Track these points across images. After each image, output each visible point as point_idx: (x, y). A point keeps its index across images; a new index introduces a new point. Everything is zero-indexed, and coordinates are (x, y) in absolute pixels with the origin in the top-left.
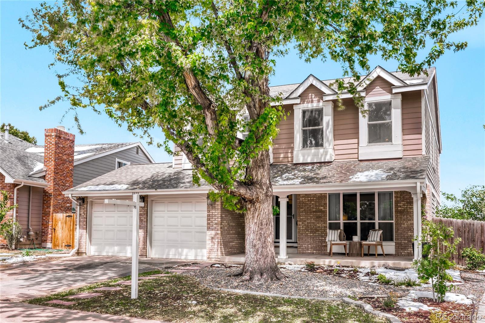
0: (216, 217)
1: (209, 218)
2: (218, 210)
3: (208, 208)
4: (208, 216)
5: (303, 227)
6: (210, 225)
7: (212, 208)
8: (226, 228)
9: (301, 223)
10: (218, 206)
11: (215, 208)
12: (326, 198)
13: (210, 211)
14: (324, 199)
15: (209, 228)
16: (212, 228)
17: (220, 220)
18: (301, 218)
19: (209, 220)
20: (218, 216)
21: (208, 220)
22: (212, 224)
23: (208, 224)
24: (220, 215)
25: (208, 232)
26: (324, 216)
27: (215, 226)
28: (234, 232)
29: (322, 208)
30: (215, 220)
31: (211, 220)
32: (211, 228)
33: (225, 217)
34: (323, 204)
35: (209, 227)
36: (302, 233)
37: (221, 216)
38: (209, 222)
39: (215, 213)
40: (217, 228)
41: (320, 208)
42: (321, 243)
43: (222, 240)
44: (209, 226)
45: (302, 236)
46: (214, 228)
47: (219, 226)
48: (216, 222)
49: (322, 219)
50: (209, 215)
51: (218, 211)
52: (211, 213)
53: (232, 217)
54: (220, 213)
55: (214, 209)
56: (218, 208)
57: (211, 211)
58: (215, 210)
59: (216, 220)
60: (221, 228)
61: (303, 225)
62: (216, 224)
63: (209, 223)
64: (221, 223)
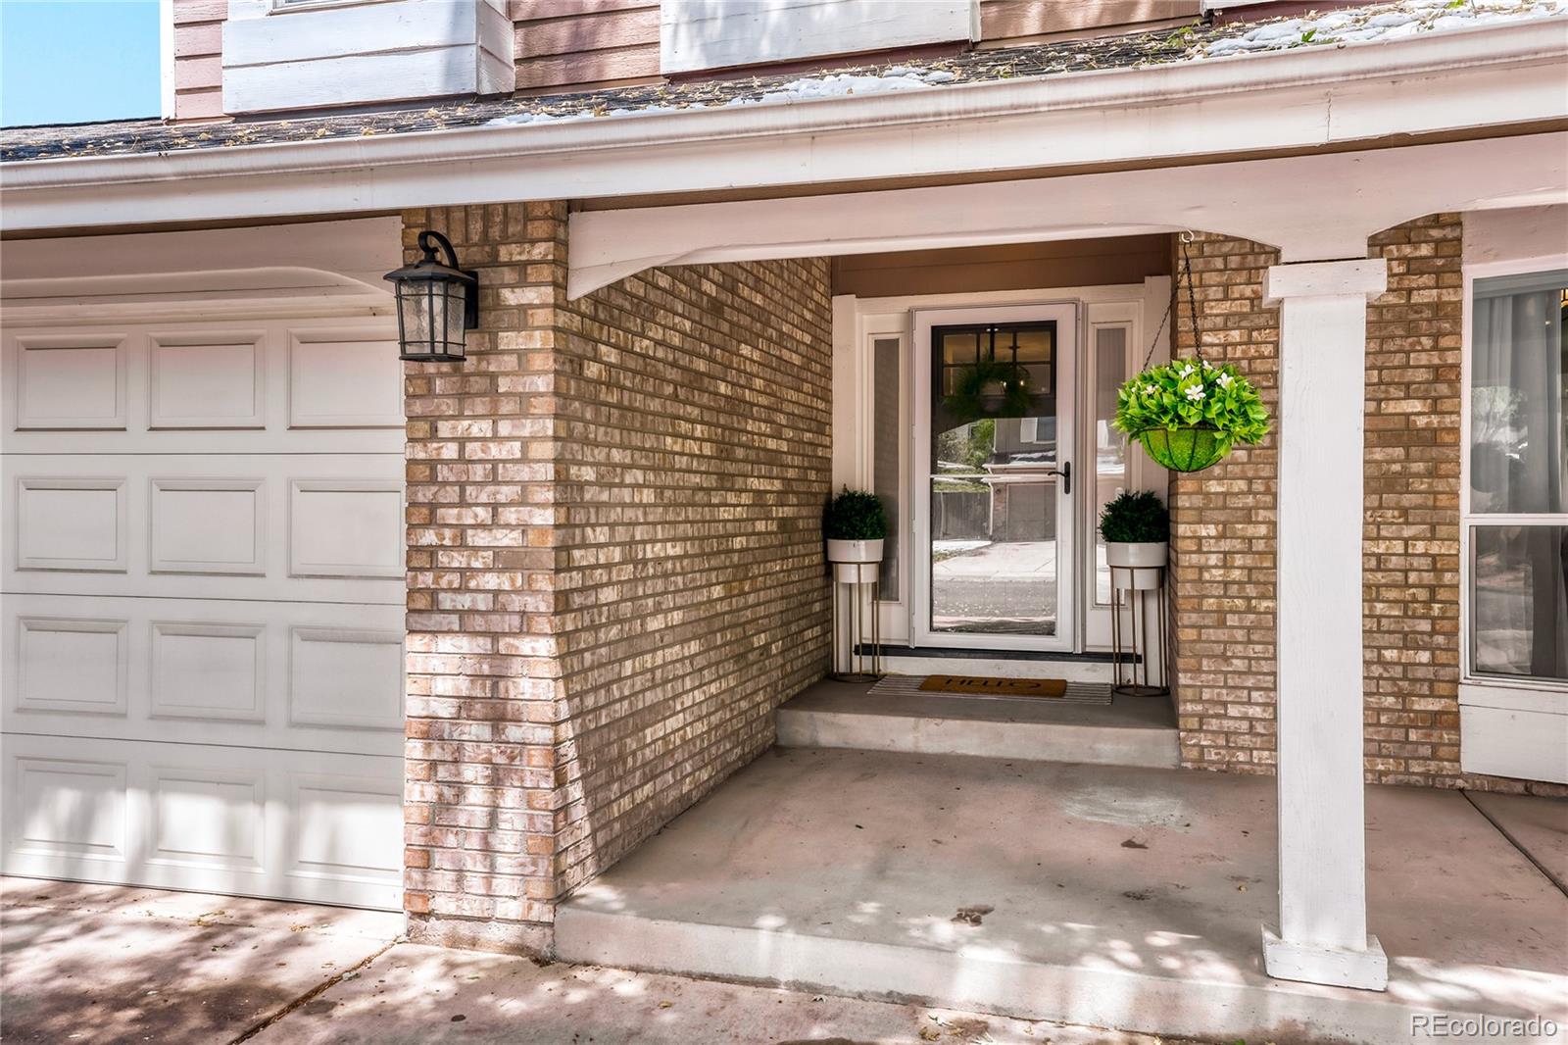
0: (506, 493)
1: (425, 495)
2: (523, 414)
3: (418, 390)
4: (421, 473)
5: (1226, 566)
6: (434, 567)
7: (463, 396)
8: (608, 595)
9: (1212, 530)
10: (523, 369)
11: (493, 393)
12: (1457, 320)
13: (433, 421)
14: (1436, 336)
15: (435, 608)
16: (465, 601)
17: (546, 517)
18: (1214, 487)
19: (431, 522)
20: (524, 473)
21: (422, 515)
22: (458, 560)
23: (420, 558)
24: (547, 472)
25: (416, 643)
26: (1432, 474)
27: (491, 581)
28: (677, 617)
29: (1415, 406)
30: (495, 524)
31: (450, 515)
32: (446, 601)
33: (601, 483)
34: (1422, 375)
35: (433, 593)
36: (1222, 613)
37: (561, 481)
38: (429, 537)
39: (495, 451)
40: (516, 603)
41: (1391, 407)
42: (1399, 694)
43: (567, 731)
44: (426, 579)
45: (1221, 634)
46: (483, 602)
47: (544, 583)
48: (508, 539)
49: (1408, 500)
50: (432, 464)
51: (528, 428)
52: (450, 451)
53: (660, 490)
54: (547, 450)
55: (480, 406)
56: (524, 398)
57: (445, 429)
58: (494, 417)
59: (510, 515)
60: (562, 602)
61: (1225, 545)
62: (506, 561)
63: (432, 551)
64: (563, 549)
